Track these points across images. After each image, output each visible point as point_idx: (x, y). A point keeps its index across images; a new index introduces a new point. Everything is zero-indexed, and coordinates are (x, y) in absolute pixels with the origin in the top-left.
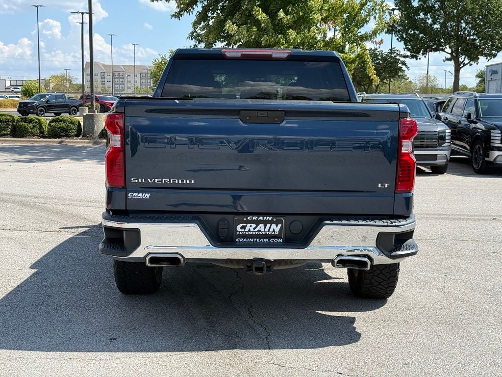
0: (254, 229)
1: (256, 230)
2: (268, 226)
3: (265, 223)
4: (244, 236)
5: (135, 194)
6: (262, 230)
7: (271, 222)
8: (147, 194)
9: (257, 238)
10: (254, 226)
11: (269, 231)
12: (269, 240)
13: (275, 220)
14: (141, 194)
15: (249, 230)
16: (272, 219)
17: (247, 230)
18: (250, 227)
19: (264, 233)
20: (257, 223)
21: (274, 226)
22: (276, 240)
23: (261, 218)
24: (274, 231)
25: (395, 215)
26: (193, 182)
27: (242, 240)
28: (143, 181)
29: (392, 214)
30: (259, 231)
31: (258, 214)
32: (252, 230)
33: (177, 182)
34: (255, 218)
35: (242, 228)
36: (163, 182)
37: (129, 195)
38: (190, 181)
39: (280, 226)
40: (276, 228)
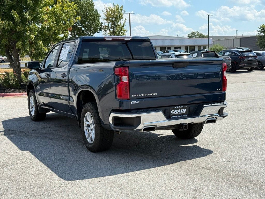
0: (177, 112)
2: (182, 110)
3: (181, 109)
4: (174, 115)
5: (134, 102)
7: (183, 108)
8: (138, 101)
9: (178, 115)
10: (177, 110)
11: (182, 112)
13: (184, 107)
14: (136, 102)
15: (175, 113)
16: (183, 107)
17: (175, 112)
18: (176, 111)
19: (180, 113)
21: (184, 110)
24: (184, 112)
26: (156, 94)
27: (173, 117)
28: (137, 96)
30: (179, 112)
31: (179, 106)
32: (176, 112)
33: (150, 95)
34: (177, 107)
35: (173, 112)
36: (145, 95)
37: (131, 102)
38: (155, 94)
39: (186, 109)
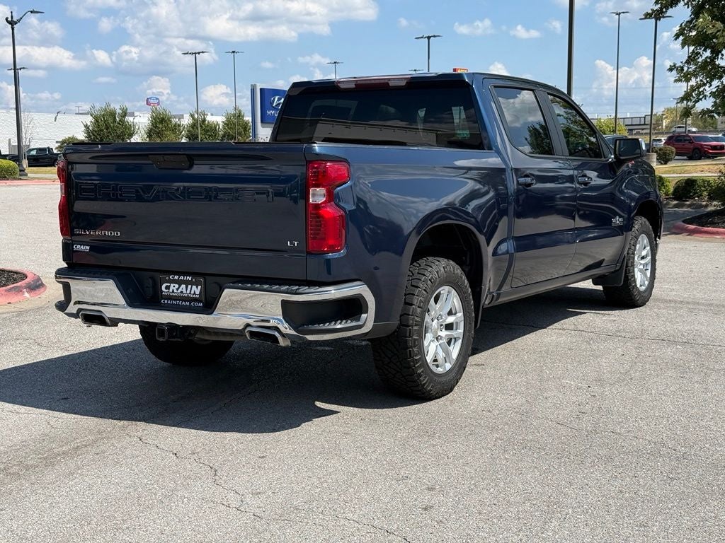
0: (177, 289)
1: (179, 291)
5: (78, 247)
6: (185, 292)
7: (192, 283)
8: (87, 247)
9: (180, 300)
10: (177, 286)
11: (190, 293)
12: (190, 303)
13: (195, 280)
14: (83, 246)
15: (173, 292)
16: (192, 280)
17: (171, 290)
18: (173, 287)
19: (186, 295)
20: (180, 283)
22: (196, 304)
23: (182, 278)
24: (195, 293)
25: (310, 281)
26: (119, 234)
27: (166, 301)
28: (83, 233)
29: (305, 279)
31: (179, 274)
32: (175, 291)
33: (107, 234)
34: (176, 277)
35: (166, 288)
36: (97, 233)
37: (74, 247)
39: (199, 287)
40: (196, 290)
